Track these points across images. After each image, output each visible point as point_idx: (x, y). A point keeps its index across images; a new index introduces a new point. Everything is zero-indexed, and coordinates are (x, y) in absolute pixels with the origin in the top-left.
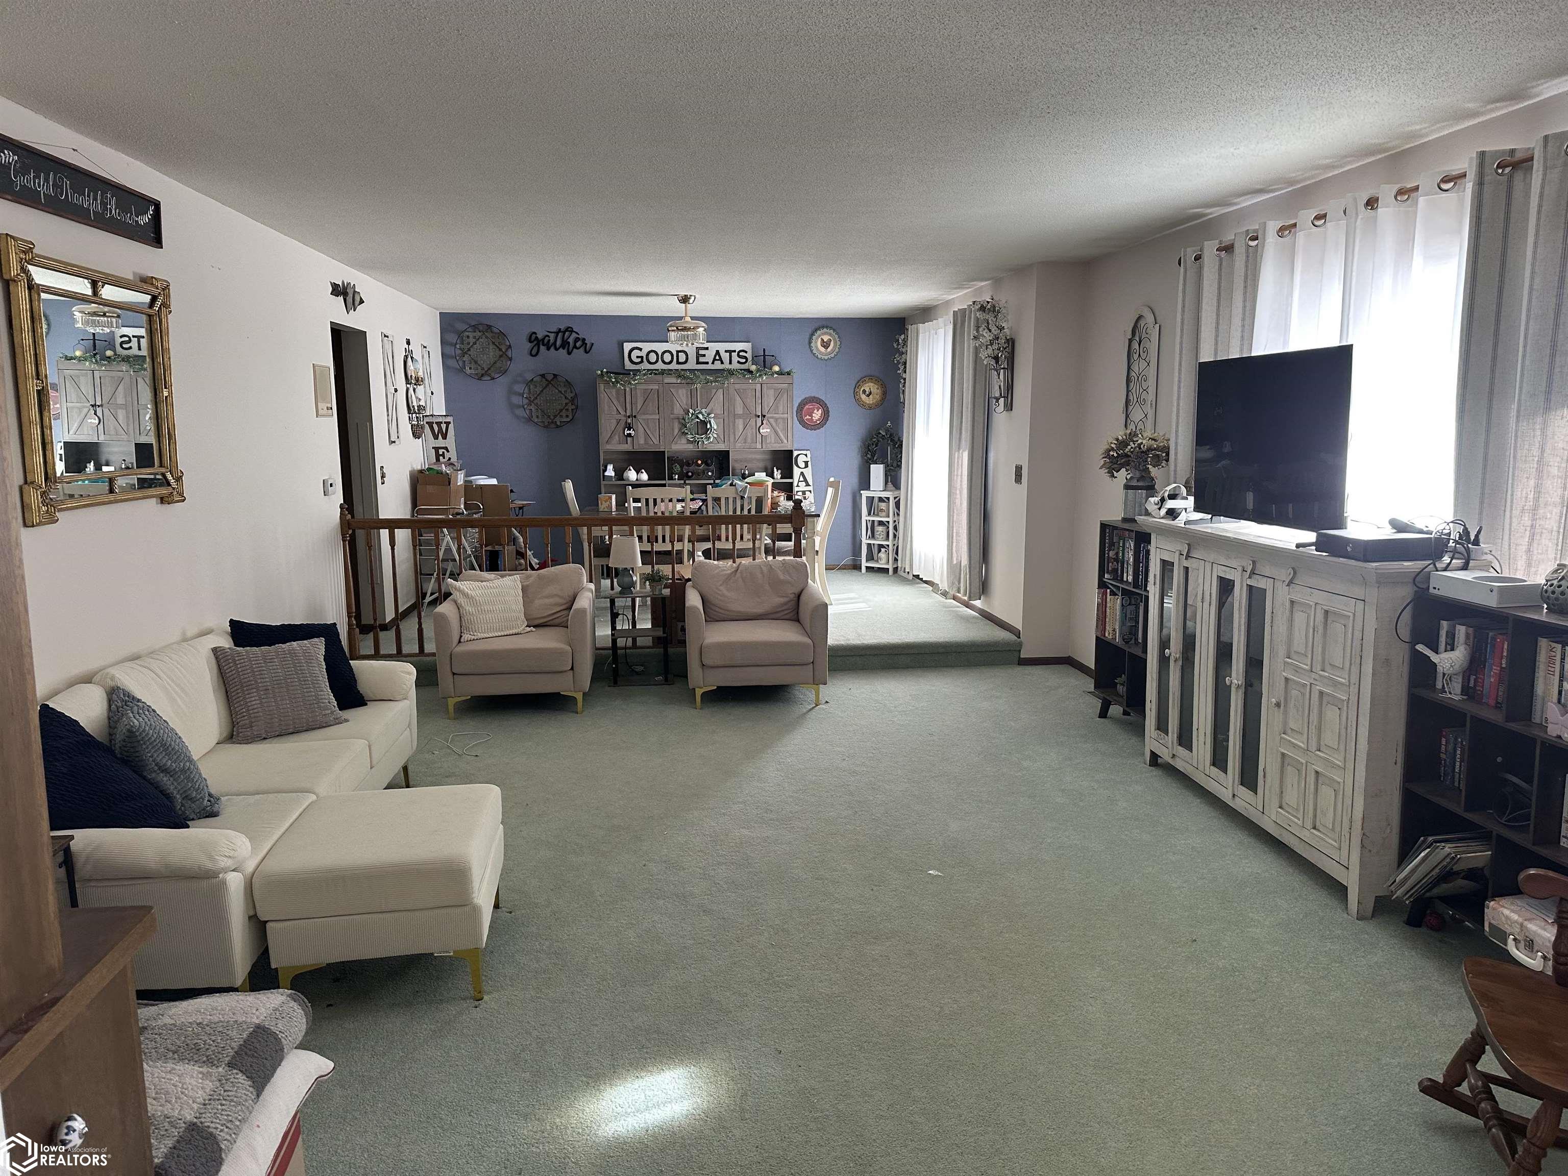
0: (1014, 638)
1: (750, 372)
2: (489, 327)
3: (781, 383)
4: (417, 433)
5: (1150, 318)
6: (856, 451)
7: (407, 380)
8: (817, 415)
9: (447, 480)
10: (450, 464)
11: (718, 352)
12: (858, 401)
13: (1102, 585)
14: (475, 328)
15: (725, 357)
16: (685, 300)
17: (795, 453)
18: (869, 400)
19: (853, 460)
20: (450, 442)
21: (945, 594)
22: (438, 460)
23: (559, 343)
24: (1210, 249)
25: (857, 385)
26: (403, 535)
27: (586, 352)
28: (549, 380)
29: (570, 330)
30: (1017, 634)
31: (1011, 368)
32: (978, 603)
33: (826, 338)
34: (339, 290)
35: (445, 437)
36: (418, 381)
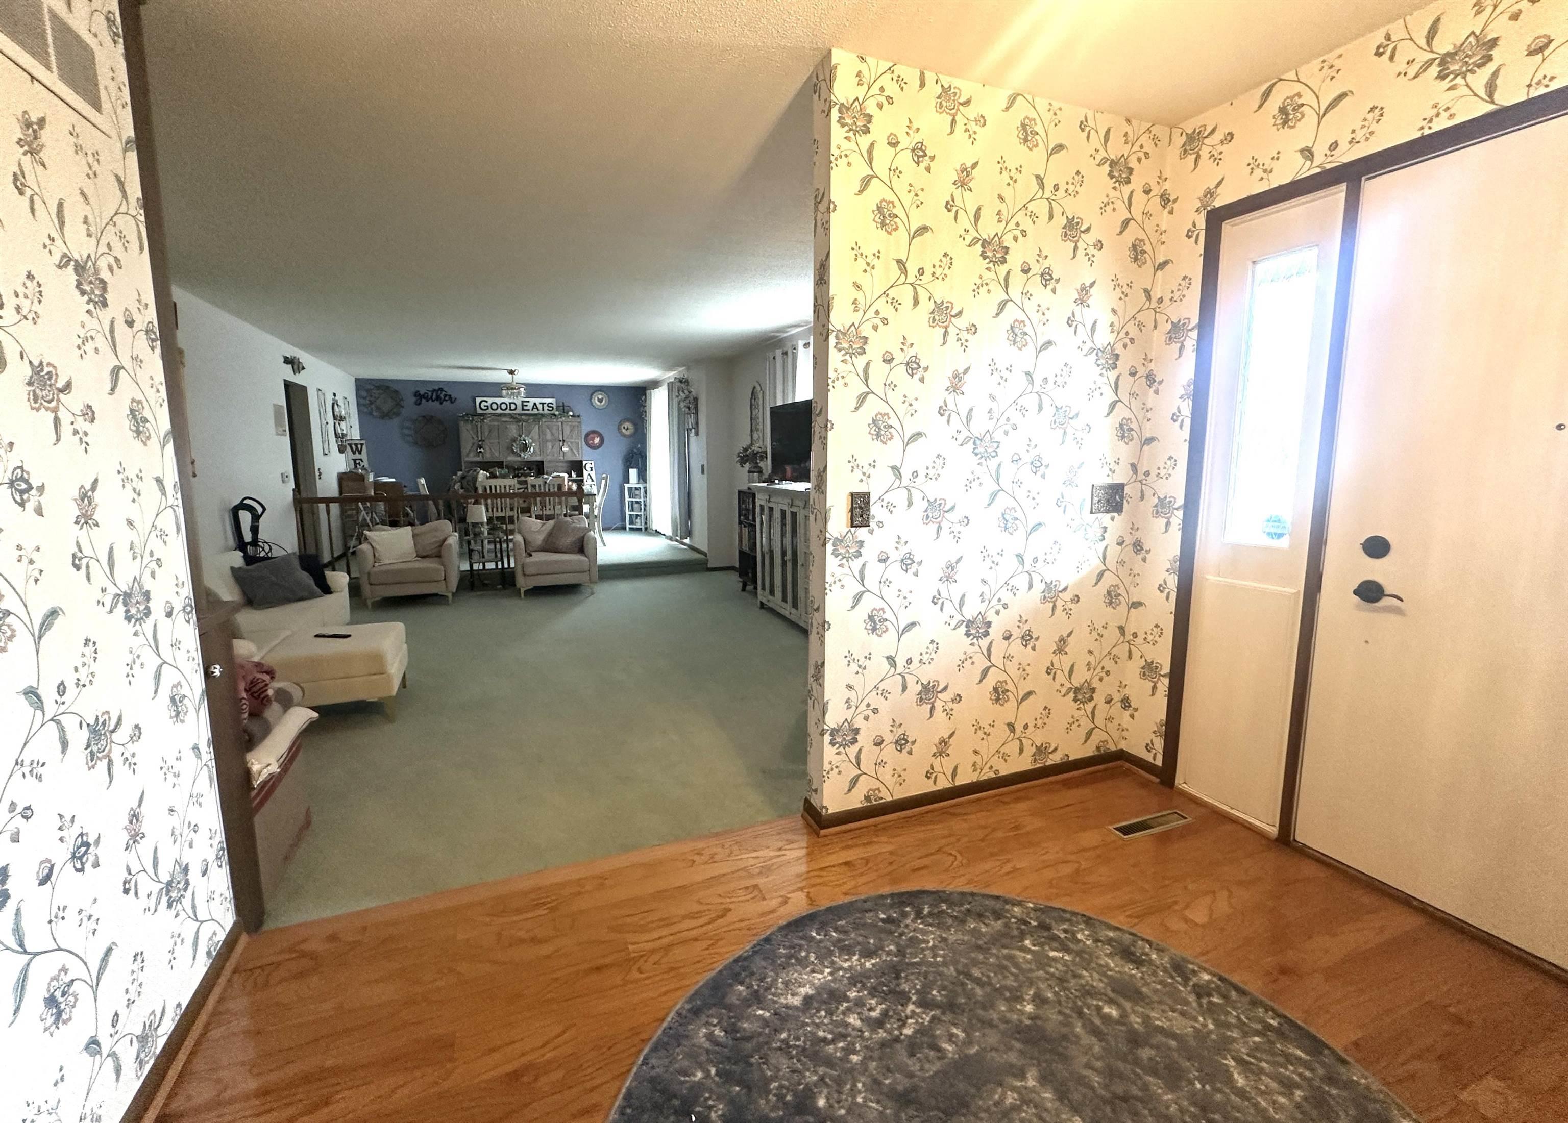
0: (703, 557)
1: (554, 415)
2: (388, 388)
3: (575, 422)
4: (341, 450)
5: (758, 388)
6: (620, 462)
7: (335, 418)
8: (597, 440)
9: (362, 478)
10: (363, 468)
11: (535, 404)
12: (621, 432)
13: (740, 523)
14: (378, 388)
15: (540, 407)
16: (512, 372)
17: (584, 463)
18: (627, 433)
19: (619, 465)
20: (364, 456)
21: (671, 539)
22: (356, 467)
23: (434, 397)
24: (778, 353)
25: (620, 424)
26: (335, 508)
27: (452, 402)
28: (428, 419)
29: (441, 389)
30: (705, 555)
31: (697, 413)
32: (687, 541)
33: (600, 397)
34: (287, 361)
35: (360, 453)
36: (342, 419)
